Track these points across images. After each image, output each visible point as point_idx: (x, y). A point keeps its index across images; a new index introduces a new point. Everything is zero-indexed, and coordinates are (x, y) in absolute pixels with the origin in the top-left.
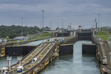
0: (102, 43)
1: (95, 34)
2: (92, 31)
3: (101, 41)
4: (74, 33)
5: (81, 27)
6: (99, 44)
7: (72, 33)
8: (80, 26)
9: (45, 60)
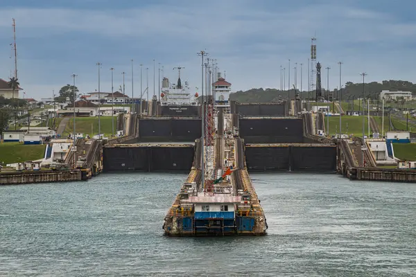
0: (349, 142)
1: (319, 127)
5: (228, 85)
6: (344, 143)
8: (222, 80)
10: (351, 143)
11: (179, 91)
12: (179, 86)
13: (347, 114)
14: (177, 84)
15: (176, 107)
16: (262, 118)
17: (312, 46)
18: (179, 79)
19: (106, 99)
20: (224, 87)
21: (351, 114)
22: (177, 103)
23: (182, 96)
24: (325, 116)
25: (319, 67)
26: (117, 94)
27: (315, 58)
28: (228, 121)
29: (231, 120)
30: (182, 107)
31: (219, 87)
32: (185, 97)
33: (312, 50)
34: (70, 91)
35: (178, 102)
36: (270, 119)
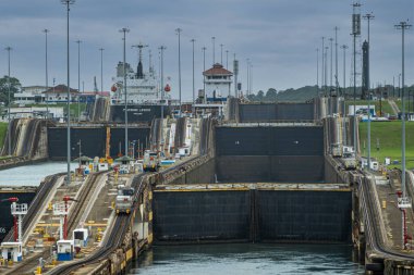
0: (378, 180)
1: (350, 140)
2: (325, 114)
3: (379, 173)
4: (188, 131)
5: (227, 75)
6: (367, 183)
7: (169, 130)
8: (218, 67)
9: (123, 238)
10: (383, 182)
11: (139, 82)
12: (140, 75)
13: (400, 118)
14: (136, 71)
15: (133, 107)
16: (255, 124)
17: (354, 16)
18: (140, 64)
19: (43, 95)
20: (220, 77)
21: (406, 119)
22: (136, 102)
23: (144, 91)
24: (361, 121)
25: (366, 47)
26: (62, 89)
27: (359, 33)
28: (193, 131)
29: (198, 129)
30: (143, 107)
31: (214, 77)
32: (148, 91)
33: (354, 21)
34: (7, 85)
35: (137, 100)
36: (270, 127)
